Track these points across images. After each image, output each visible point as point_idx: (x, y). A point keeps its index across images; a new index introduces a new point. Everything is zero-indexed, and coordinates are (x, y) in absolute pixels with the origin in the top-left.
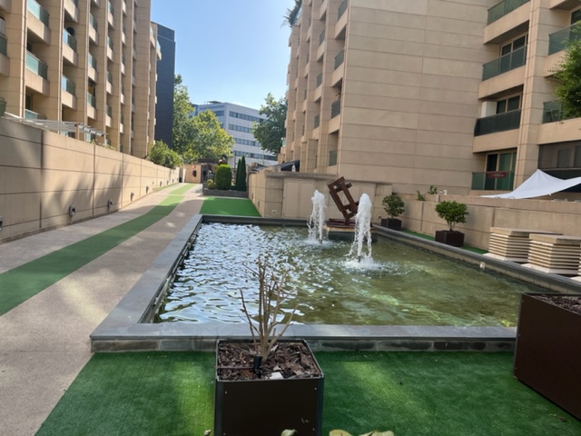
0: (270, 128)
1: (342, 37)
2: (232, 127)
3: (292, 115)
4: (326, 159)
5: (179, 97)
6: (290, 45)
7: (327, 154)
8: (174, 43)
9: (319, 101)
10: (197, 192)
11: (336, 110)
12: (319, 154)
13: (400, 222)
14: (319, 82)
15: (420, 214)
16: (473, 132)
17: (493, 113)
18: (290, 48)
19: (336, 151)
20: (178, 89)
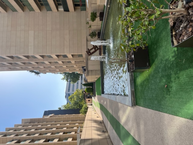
0: (72, 78)
1: (43, 56)
2: (73, 91)
3: (68, 71)
4: (81, 58)
5: (65, 108)
6: (46, 73)
7: (79, 58)
8: (49, 111)
9: (63, 62)
10: (95, 98)
11: (65, 56)
12: (79, 61)
13: (98, 32)
14: (57, 63)
15: (95, 26)
16: (68, 12)
17: (62, 6)
18: (47, 73)
19: (78, 55)
20: (63, 108)
